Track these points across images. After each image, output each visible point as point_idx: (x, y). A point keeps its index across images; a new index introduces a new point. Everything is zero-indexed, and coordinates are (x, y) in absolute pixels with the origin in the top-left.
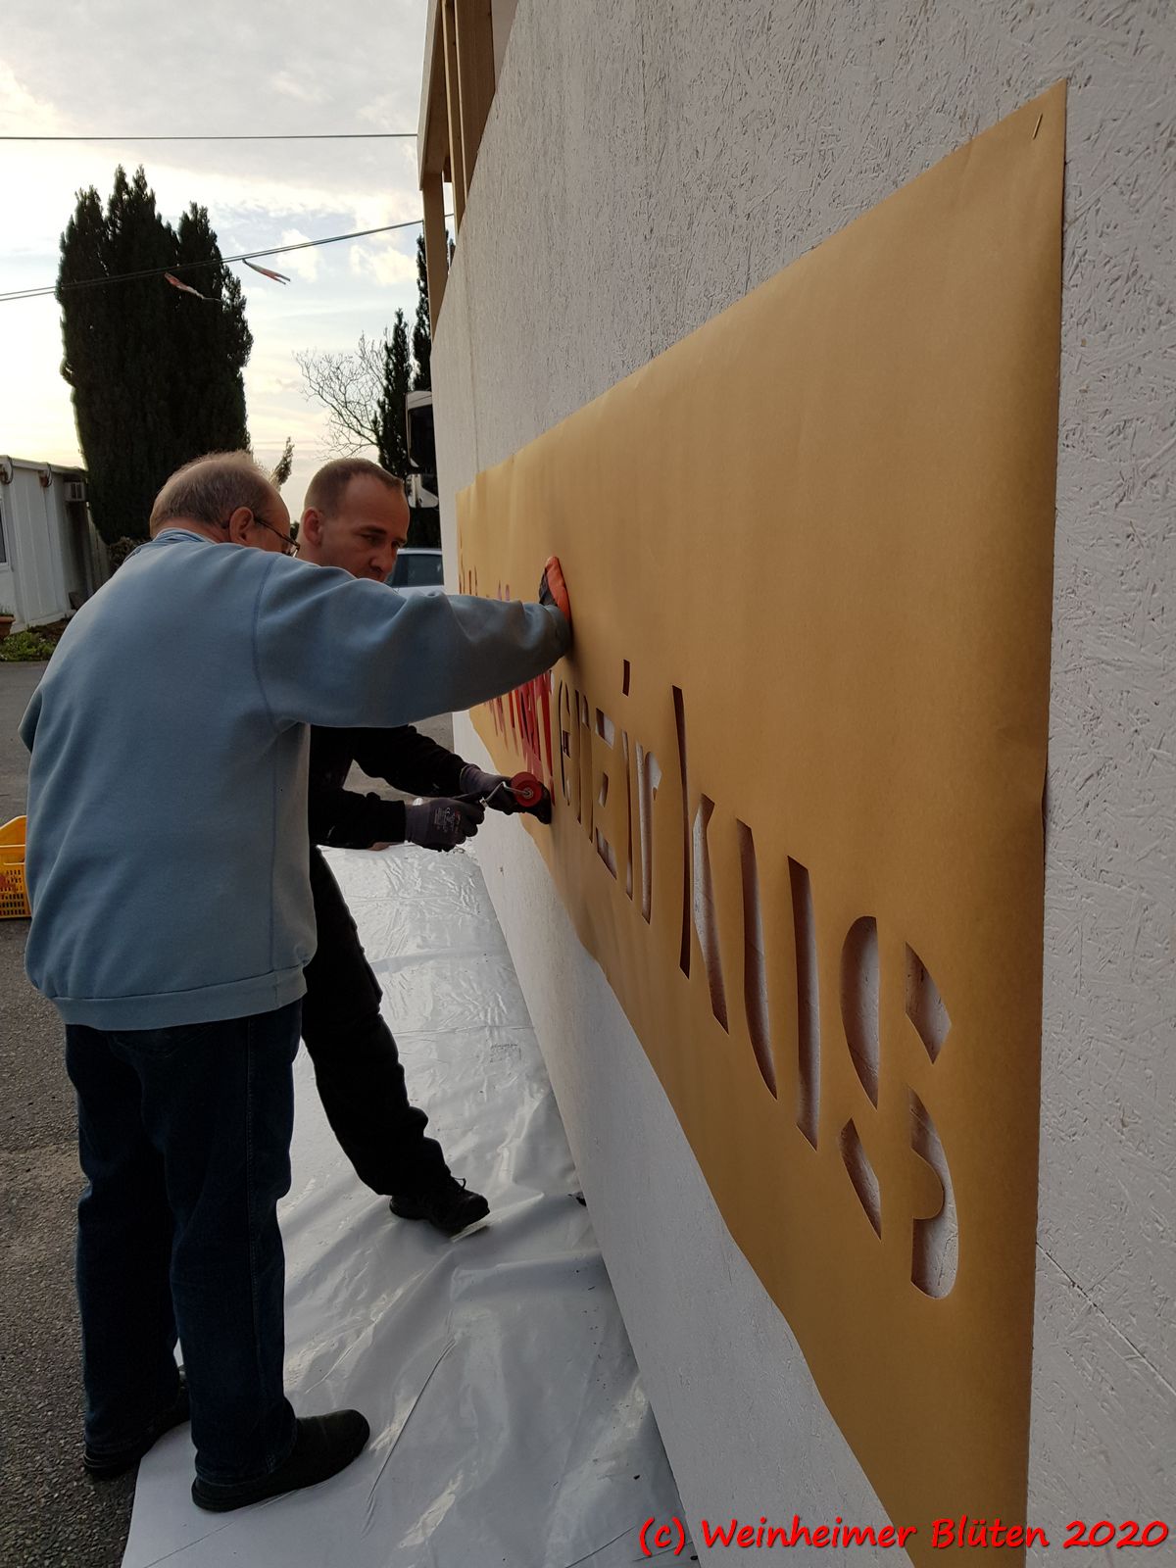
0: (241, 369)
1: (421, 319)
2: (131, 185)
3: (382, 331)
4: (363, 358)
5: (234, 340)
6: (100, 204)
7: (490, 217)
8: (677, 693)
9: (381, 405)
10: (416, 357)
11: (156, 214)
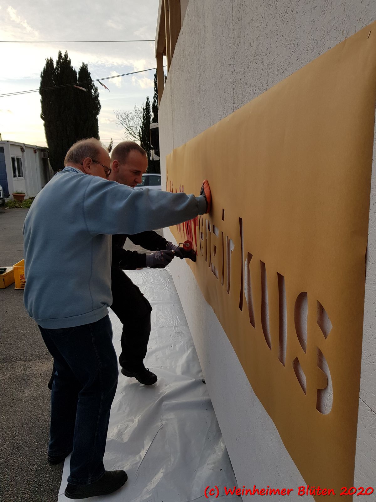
0: (97, 116)
1: (155, 100)
2: (63, 57)
3: (142, 104)
4: (136, 113)
5: (95, 107)
6: (53, 63)
7: (179, 67)
8: (241, 220)
9: (142, 128)
10: (153, 112)
11: (71, 66)
